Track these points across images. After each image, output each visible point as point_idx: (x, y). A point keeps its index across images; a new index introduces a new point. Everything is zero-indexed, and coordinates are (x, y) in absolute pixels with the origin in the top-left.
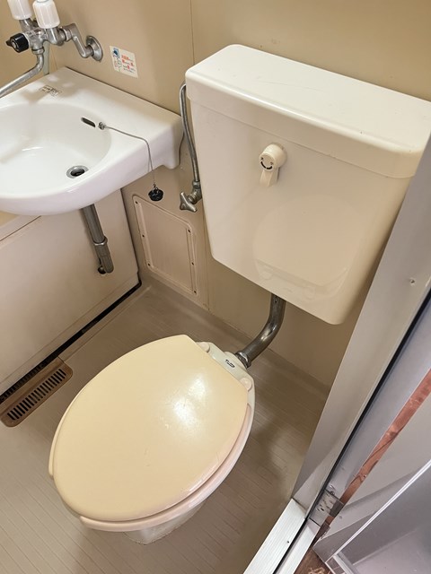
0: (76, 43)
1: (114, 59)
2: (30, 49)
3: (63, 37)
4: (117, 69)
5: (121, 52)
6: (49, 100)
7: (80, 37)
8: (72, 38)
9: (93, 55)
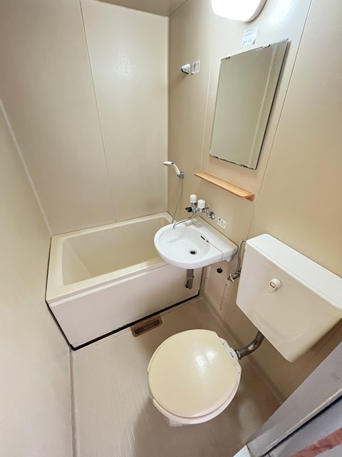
0: (207, 213)
1: (218, 221)
2: (192, 212)
3: (204, 211)
4: (218, 224)
5: (222, 220)
6: (192, 227)
9: (211, 217)
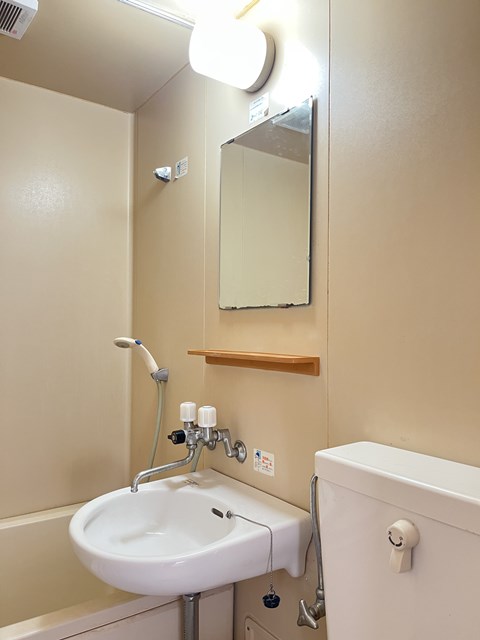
0: (225, 443)
1: (256, 460)
2: (185, 444)
3: (216, 437)
4: (256, 469)
5: (263, 454)
7: (230, 440)
8: (222, 440)
9: (237, 456)
